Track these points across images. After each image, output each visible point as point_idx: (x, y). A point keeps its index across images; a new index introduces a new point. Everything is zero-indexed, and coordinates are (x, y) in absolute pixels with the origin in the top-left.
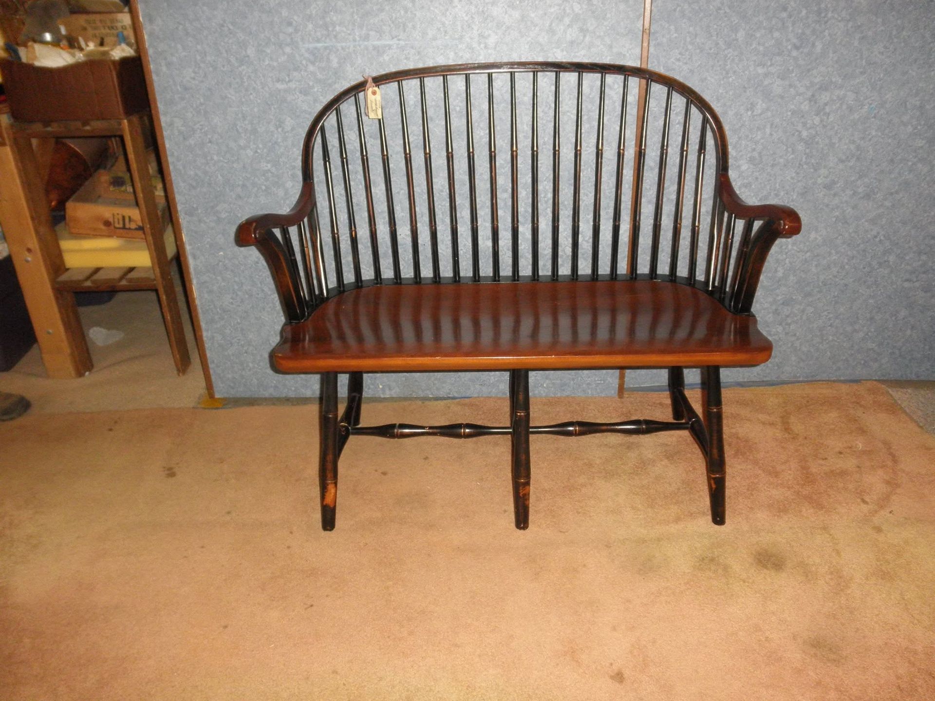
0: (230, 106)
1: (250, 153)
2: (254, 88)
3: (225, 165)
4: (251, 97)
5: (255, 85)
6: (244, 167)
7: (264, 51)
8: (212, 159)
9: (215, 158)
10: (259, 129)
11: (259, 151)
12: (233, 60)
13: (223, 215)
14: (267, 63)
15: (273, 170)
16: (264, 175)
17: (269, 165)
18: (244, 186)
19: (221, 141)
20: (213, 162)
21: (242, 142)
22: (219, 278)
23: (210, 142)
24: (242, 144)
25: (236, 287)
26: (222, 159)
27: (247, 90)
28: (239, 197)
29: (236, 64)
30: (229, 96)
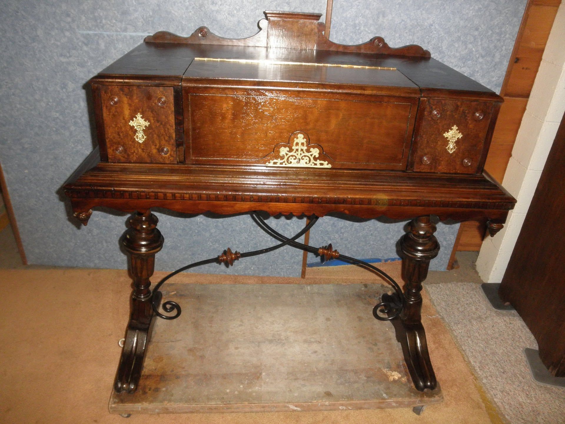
0: (27, 71)
1: (43, 104)
2: (44, 59)
3: (26, 111)
4: (42, 65)
5: (44, 57)
6: (39, 114)
7: (50, 34)
8: (15, 107)
9: (18, 106)
10: (49, 89)
11: (50, 104)
12: (26, 37)
13: (26, 146)
14: (52, 42)
15: (61, 117)
16: (54, 120)
17: (58, 114)
18: (40, 127)
19: (21, 95)
20: (17, 109)
21: (37, 97)
22: (26, 187)
23: (14, 94)
24: (37, 98)
25: (38, 194)
26: (23, 107)
27: (38, 60)
28: (37, 134)
29: (30, 41)
30: (26, 63)
